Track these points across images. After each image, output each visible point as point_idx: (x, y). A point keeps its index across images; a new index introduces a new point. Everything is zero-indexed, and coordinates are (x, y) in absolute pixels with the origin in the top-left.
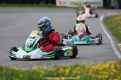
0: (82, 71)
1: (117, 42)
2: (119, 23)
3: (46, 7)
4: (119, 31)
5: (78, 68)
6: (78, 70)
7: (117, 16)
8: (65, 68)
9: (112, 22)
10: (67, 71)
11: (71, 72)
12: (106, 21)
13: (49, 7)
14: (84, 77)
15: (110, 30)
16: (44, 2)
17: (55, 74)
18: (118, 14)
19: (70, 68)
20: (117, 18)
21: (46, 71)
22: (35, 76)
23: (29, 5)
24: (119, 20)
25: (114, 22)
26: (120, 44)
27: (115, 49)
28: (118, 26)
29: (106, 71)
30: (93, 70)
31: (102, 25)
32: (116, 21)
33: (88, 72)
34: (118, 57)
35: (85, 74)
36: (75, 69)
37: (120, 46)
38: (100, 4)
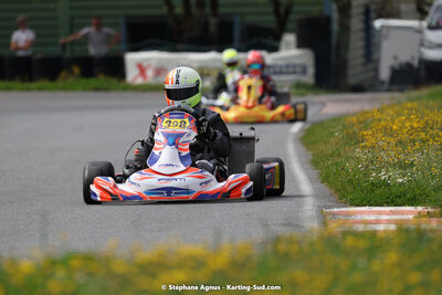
1: (329, 204)
2: (354, 134)
3: (85, 89)
4: (343, 163)
13: (97, 89)
15: (316, 162)
16: (76, 70)
23: (18, 84)
25: (337, 134)
26: (335, 210)
31: (291, 147)
37: (335, 214)
38: (304, 71)
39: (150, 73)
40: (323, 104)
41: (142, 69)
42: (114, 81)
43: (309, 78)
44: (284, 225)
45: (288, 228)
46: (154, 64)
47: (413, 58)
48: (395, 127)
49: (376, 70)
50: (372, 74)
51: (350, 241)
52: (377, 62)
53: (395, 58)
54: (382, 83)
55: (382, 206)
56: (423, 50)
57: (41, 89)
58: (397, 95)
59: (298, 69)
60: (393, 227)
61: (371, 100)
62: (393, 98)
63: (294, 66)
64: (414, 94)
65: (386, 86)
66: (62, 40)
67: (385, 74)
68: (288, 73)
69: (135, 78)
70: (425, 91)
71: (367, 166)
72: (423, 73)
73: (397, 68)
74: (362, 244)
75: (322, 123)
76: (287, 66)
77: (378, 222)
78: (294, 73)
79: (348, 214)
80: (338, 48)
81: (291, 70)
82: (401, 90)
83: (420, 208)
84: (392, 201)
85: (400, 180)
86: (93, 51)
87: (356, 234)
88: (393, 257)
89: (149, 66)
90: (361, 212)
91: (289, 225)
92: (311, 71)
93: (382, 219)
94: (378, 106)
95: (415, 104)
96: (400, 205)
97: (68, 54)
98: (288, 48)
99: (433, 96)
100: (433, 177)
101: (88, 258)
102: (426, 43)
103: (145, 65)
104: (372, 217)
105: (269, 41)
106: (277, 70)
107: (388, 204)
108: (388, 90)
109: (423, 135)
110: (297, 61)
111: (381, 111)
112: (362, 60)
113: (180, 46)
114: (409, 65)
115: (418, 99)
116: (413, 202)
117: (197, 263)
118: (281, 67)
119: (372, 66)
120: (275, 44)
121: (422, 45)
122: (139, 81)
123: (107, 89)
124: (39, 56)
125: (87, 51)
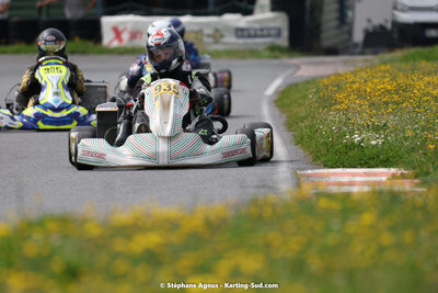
1: (303, 166)
13: (73, 53)
26: (309, 172)
31: (266, 110)
37: (309, 176)
38: (279, 34)
39: (125, 36)
40: (298, 67)
41: (117, 33)
42: (90, 44)
43: (284, 41)
44: (258, 187)
45: (263, 190)
46: (129, 27)
47: (386, 21)
48: (368, 90)
49: (350, 33)
50: (346, 37)
51: (323, 203)
52: (351, 25)
53: (369, 21)
54: (356, 45)
55: (355, 167)
56: (396, 13)
57: (18, 52)
58: (370, 57)
59: (272, 32)
60: (366, 189)
61: (345, 62)
62: (366, 61)
63: (269, 29)
64: (387, 56)
65: (359, 49)
66: (38, 4)
67: (358, 37)
68: (262, 36)
69: (111, 42)
70: (398, 54)
71: (340, 129)
72: (395, 36)
73: (371, 30)
74: (336, 206)
75: (296, 85)
76: (262, 30)
77: (351, 184)
78: (269, 36)
79: (321, 176)
80: (312, 11)
81: (265, 32)
82: (375, 53)
83: (393, 170)
84: (366, 163)
85: (374, 143)
86: (69, 14)
87: (330, 196)
88: (368, 218)
89: (124, 30)
90: (334, 174)
91: (264, 186)
92: (285, 33)
93: (356, 180)
94: (352, 69)
95: (388, 67)
96: (373, 167)
97: (44, 18)
98: (263, 11)
99: (405, 59)
100: (406, 139)
101: (64, 220)
102: (399, 7)
103: (121, 28)
104: (346, 179)
105: (243, 5)
106: (252, 32)
107: (362, 166)
108: (362, 53)
109: (396, 97)
110: (272, 25)
111: (354, 73)
112: (336, 23)
113: (155, 10)
114: (382, 28)
115: (392, 61)
116: (386, 163)
117: (172, 225)
118: (255, 30)
119: (346, 28)
120: (250, 7)
121: (395, 8)
122: (115, 44)
123: (83, 53)
124: (15, 19)
125: (63, 15)
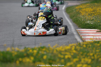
0: (48, 51)
1: (77, 28)
2: (78, 12)
4: (78, 19)
5: (44, 50)
6: (44, 51)
7: (77, 6)
8: (33, 49)
9: (73, 11)
10: (35, 51)
11: (38, 53)
12: (68, 10)
14: (49, 57)
15: (71, 17)
17: (25, 54)
18: (78, 4)
19: (38, 49)
20: (77, 8)
21: (18, 51)
22: (8, 56)
24: (79, 10)
25: (74, 11)
27: (75, 33)
28: (78, 14)
29: (68, 52)
30: (57, 51)
31: (64, 13)
32: (76, 10)
33: (52, 53)
34: (77, 40)
35: (50, 54)
36: (41, 50)
37: (79, 31)
84: (90, 28)
85: (92, 23)
96: (92, 29)
116: (94, 28)
